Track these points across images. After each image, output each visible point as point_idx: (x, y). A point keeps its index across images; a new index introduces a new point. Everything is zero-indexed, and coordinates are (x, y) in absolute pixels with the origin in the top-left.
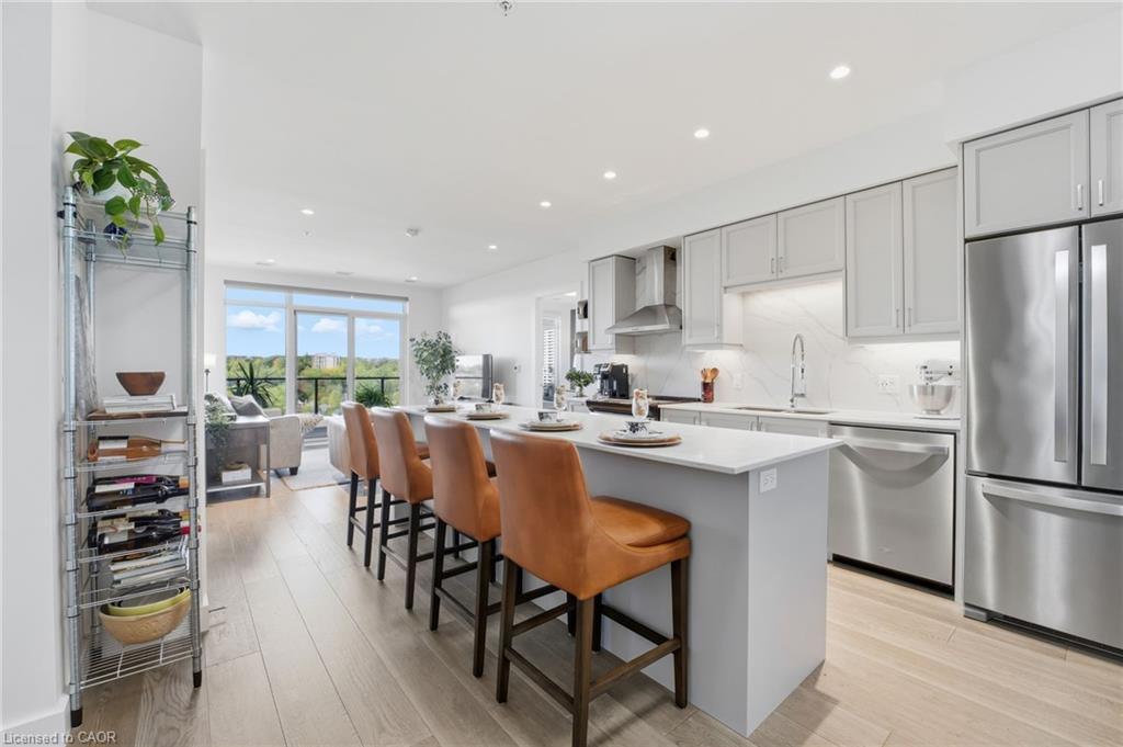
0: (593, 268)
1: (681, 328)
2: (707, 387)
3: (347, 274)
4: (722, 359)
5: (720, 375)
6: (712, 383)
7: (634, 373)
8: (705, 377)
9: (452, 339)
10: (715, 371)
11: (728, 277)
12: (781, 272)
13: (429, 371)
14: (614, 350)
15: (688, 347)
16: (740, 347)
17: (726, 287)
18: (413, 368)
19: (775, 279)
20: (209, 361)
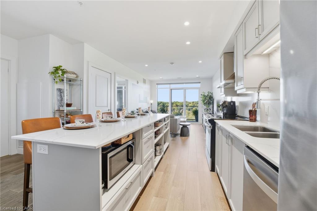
0: (221, 61)
2: (252, 113)
3: (180, 78)
6: (255, 111)
8: (253, 108)
9: (213, 94)
11: (245, 49)
12: (260, 35)
13: (205, 104)
14: (224, 95)
15: (237, 91)
16: (267, 89)
17: (246, 55)
18: (201, 103)
19: (259, 41)
20: (152, 102)
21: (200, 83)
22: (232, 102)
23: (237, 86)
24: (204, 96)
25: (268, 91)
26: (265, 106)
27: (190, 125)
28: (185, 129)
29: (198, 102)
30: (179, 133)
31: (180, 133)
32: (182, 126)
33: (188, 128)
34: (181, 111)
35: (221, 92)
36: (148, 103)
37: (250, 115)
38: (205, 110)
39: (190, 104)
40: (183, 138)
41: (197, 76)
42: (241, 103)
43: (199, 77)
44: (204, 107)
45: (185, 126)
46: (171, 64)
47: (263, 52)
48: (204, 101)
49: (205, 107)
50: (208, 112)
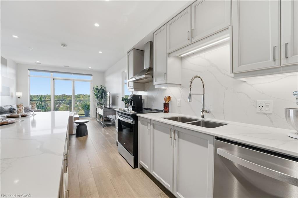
0: (128, 55)
1: (152, 77)
2: (166, 106)
3: (68, 67)
4: (173, 92)
5: (172, 99)
6: (168, 104)
7: (143, 99)
8: (166, 101)
9: (106, 88)
10: (169, 97)
11: (170, 48)
12: (193, 38)
13: (97, 98)
14: (134, 89)
15: (155, 86)
16: (180, 86)
17: (169, 54)
18: (94, 97)
19: (191, 43)
20: (20, 94)
21: (92, 75)
22: (139, 96)
23: (156, 81)
24: (97, 89)
25: (180, 87)
26: (178, 100)
27: (88, 122)
28: (82, 127)
29: (90, 95)
30: (73, 133)
31: (75, 133)
32: (78, 124)
33: (86, 125)
34: (57, 106)
35: (128, 87)
36: (12, 96)
37: (164, 107)
38: (98, 104)
39: (69, 97)
40: (82, 138)
41: (90, 68)
42: (147, 97)
43: (92, 69)
44: (96, 101)
45: (82, 125)
46: (62, 45)
47: (180, 55)
48: (96, 95)
49: (98, 101)
50: (101, 105)
